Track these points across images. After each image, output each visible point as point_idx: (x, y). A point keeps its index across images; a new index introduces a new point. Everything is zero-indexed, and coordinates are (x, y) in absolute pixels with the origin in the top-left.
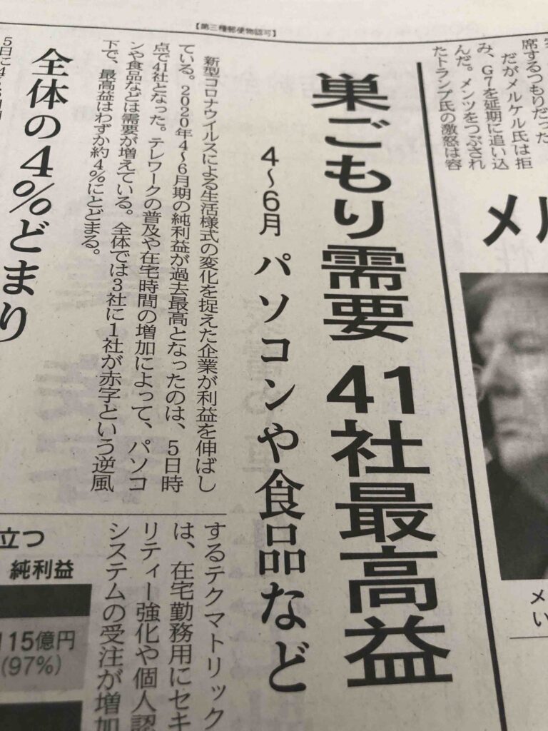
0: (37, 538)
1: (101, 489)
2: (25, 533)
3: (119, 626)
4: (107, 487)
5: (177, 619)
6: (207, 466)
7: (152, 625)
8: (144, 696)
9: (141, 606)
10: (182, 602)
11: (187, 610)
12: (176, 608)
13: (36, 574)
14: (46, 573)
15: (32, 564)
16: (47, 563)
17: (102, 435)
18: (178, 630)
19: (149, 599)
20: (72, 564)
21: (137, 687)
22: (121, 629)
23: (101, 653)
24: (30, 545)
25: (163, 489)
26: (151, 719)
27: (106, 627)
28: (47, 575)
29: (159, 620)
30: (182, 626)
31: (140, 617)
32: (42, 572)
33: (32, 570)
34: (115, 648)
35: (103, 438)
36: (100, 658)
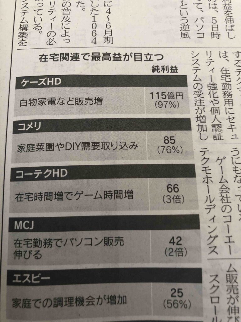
0: (160, 57)
1: (185, 37)
2: (155, 55)
3: (201, 91)
4: (187, 36)
5: (225, 89)
6: (231, 28)
7: (215, 91)
8: (215, 117)
9: (209, 84)
10: (226, 83)
11: (229, 86)
12: (224, 85)
13: (163, 71)
14: (166, 70)
15: (160, 67)
16: (166, 67)
17: (182, 15)
18: (226, 93)
19: (212, 81)
20: (177, 67)
21: (212, 114)
22: (202, 92)
23: (195, 101)
24: (158, 60)
25: (212, 37)
26: (220, 126)
27: (196, 91)
28: (167, 71)
29: (217, 90)
30: (228, 92)
31: (209, 88)
32: (165, 70)
33: (161, 69)
34: (201, 99)
35: (183, 16)
36: (195, 102)
